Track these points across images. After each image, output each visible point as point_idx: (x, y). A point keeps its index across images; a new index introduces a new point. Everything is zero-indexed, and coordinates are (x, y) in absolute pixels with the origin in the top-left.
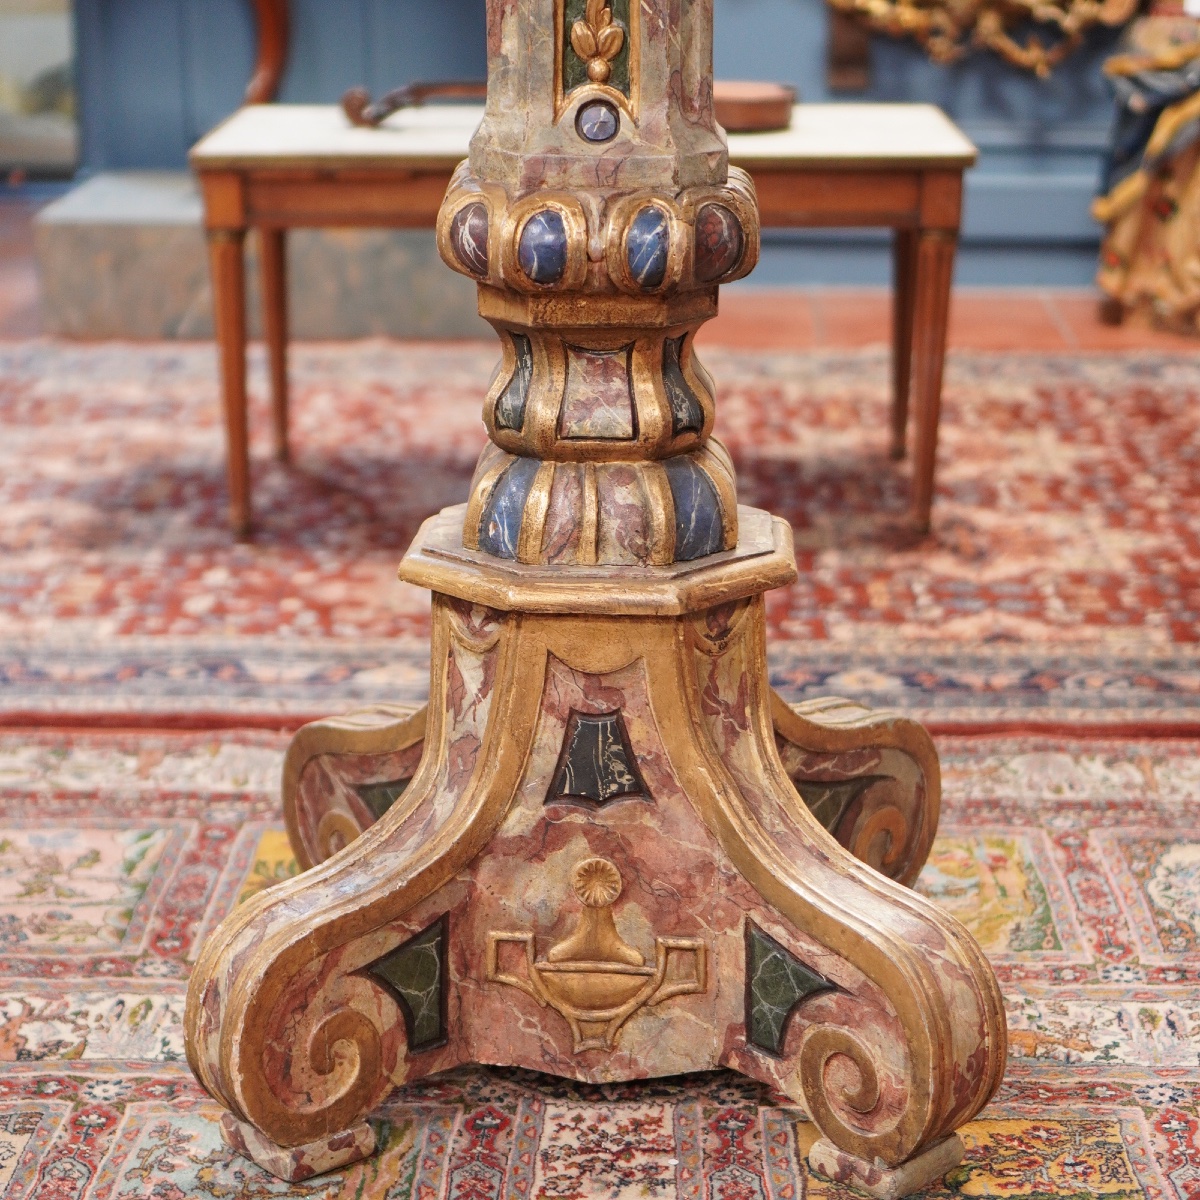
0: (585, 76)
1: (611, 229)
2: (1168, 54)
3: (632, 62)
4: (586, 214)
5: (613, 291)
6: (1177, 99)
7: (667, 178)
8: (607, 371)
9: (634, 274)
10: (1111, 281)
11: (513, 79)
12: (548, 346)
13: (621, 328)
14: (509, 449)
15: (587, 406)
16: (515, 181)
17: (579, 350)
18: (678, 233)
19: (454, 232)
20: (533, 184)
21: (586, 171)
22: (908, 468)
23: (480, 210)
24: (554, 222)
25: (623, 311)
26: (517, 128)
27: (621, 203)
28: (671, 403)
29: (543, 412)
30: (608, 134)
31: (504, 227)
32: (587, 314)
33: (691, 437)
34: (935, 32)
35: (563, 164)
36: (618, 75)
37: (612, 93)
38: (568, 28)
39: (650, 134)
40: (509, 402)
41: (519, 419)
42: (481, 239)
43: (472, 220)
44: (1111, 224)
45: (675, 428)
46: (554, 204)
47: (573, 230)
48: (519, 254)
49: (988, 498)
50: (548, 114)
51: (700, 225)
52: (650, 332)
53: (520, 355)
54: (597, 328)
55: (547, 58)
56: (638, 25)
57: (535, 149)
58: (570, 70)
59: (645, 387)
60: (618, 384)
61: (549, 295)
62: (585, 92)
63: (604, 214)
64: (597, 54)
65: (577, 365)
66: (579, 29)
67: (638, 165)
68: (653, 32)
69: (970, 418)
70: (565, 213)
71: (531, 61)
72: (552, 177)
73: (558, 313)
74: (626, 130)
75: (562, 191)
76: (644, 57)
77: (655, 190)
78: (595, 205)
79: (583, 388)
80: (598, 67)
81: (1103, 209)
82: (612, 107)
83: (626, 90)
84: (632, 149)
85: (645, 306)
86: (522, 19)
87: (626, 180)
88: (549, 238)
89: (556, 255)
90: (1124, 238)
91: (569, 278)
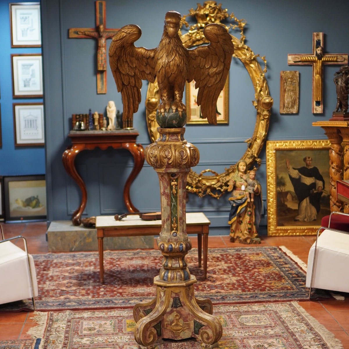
0: (173, 230)
1: (177, 246)
2: (239, 197)
3: (178, 228)
4: (175, 244)
5: (177, 252)
6: (241, 204)
7: (182, 240)
8: (176, 260)
9: (180, 250)
10: (232, 235)
11: (166, 230)
12: (170, 258)
13: (178, 256)
14: (165, 269)
15: (174, 264)
16: (167, 241)
17: (173, 258)
18: (184, 246)
19: (160, 246)
20: (169, 241)
21: (174, 240)
22: (202, 269)
23: (163, 244)
24: (171, 245)
25: (178, 254)
26: (167, 235)
27: (178, 243)
28: (183, 264)
29: (170, 265)
30: (176, 236)
31: (166, 246)
32: (174, 254)
33: (185, 267)
34: (200, 192)
35: (172, 239)
36: (177, 230)
37: (176, 231)
38: (171, 225)
39: (180, 236)
40: (166, 264)
41: (167, 266)
42: (164, 247)
43: (162, 245)
44: (232, 225)
45: (184, 266)
46: (171, 243)
47: (173, 246)
48: (168, 249)
49: (215, 273)
50: (170, 234)
51: (186, 245)
52: (181, 256)
53: (167, 259)
54: (176, 256)
55: (169, 228)
56: (179, 225)
57: (169, 238)
58: (172, 229)
59: (180, 262)
60: (177, 262)
61: (171, 253)
62: (173, 231)
63: (176, 244)
64: (175, 228)
65: (173, 260)
66: (173, 225)
67: (179, 239)
68: (180, 225)
69: (211, 260)
70: (172, 244)
71: (168, 228)
72: (171, 240)
73: (171, 255)
74: (178, 235)
75: (172, 242)
76: (179, 227)
77: (181, 242)
78: (175, 243)
79: (174, 262)
80: (175, 229)
81: (230, 223)
82: (176, 233)
83: (178, 231)
84: (179, 237)
85: (180, 253)
86: (167, 224)
87: (178, 240)
88: (171, 247)
89: (172, 248)
90: (233, 227)
91: (173, 251)
